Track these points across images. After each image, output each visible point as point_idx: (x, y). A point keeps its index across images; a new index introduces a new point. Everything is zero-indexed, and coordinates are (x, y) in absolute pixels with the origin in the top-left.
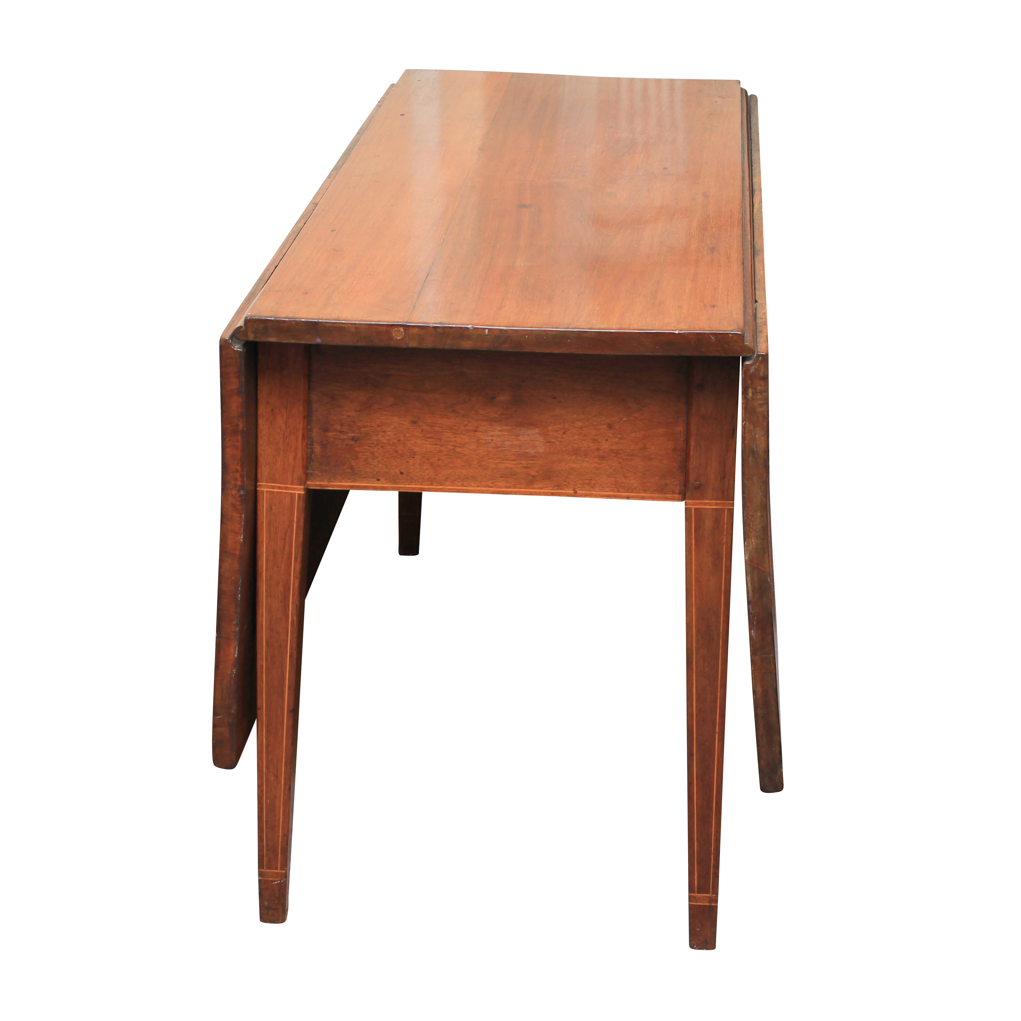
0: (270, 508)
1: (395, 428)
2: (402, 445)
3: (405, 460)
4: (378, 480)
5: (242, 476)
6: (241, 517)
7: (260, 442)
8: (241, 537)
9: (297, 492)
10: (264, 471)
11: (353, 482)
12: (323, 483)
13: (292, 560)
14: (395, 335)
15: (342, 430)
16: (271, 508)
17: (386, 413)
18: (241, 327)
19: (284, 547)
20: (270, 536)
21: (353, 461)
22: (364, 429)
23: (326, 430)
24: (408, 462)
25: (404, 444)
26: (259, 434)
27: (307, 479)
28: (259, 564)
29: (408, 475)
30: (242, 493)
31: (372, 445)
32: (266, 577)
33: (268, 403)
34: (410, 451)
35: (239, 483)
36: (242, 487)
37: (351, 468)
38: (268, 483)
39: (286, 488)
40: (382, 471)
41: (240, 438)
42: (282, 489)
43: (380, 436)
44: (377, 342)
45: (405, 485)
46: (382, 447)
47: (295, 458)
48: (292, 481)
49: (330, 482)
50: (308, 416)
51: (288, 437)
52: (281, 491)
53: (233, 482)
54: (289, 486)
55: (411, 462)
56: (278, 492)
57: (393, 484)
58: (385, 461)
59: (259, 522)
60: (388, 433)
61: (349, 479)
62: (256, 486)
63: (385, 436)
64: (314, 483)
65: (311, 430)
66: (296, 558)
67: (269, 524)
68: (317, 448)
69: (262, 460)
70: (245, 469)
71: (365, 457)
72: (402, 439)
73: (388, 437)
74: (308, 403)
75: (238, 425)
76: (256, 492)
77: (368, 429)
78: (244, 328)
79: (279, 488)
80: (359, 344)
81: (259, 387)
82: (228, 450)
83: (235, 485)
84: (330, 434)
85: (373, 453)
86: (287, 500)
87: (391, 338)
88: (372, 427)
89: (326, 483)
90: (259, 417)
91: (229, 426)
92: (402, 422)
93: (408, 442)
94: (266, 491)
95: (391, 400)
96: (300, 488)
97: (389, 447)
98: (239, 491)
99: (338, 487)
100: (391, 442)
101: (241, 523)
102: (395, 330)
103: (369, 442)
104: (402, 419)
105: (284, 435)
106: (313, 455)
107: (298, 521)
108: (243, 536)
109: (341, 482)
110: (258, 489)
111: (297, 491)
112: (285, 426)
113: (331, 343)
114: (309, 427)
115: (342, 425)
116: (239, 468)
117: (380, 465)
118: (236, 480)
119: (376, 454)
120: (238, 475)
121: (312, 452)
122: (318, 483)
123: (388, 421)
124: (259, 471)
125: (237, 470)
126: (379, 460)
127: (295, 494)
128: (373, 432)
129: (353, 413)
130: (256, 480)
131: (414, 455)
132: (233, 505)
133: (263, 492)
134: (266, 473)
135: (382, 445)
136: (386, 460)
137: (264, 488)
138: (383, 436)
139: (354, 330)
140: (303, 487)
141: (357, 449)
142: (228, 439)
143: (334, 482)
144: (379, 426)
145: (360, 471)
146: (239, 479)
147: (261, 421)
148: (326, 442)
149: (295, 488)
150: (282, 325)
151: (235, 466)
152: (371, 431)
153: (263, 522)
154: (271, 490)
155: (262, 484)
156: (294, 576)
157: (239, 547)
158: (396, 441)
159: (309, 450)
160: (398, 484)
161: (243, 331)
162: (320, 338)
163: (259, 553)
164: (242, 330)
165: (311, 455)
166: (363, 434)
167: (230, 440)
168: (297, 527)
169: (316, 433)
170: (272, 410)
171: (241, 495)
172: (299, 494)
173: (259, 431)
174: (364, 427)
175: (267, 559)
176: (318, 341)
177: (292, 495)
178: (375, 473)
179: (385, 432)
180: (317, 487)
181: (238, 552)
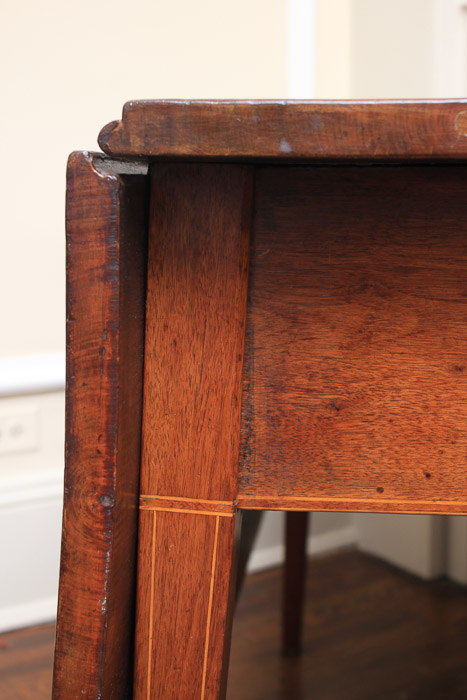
0: (165, 547)
1: (419, 381)
2: (432, 417)
3: (435, 448)
4: (380, 490)
5: (109, 465)
6: (105, 558)
7: (148, 410)
8: (102, 601)
9: (219, 514)
10: (154, 470)
11: (329, 494)
12: (269, 498)
13: (204, 652)
14: (459, 128)
15: (312, 388)
16: (167, 548)
17: (401, 350)
18: (115, 124)
19: (190, 628)
20: (163, 605)
21: (331, 452)
22: (354, 385)
23: (278, 388)
24: (442, 452)
25: (435, 414)
26: (146, 393)
27: (238, 491)
28: (140, 661)
29: (440, 480)
30: (107, 503)
31: (370, 418)
32: (152, 688)
33: (166, 327)
34: (447, 429)
35: (102, 481)
36: (107, 491)
37: (327, 465)
38: (162, 495)
39: (197, 506)
40: (388, 471)
41: (105, 379)
42: (189, 509)
43: (387, 399)
44: (418, 147)
45: (434, 500)
46: (391, 421)
47: (216, 443)
48: (210, 491)
49: (283, 495)
50: (246, 357)
51: (204, 399)
52: (186, 511)
53: (89, 479)
54: (202, 501)
55: (449, 452)
56: (180, 513)
57: (408, 499)
58: (396, 452)
59: (142, 575)
60: (404, 392)
61: (322, 489)
62: (138, 503)
63: (397, 399)
64: (251, 497)
65: (248, 389)
66: (212, 650)
67: (162, 580)
68: (261, 427)
69: (151, 449)
70: (115, 451)
71: (356, 442)
72: (434, 403)
73: (404, 399)
74: (248, 332)
75: (101, 350)
76: (138, 512)
77: (363, 384)
78: (121, 125)
79: (184, 505)
80: (377, 152)
81: (149, 294)
82: (80, 406)
83: (95, 487)
84: (287, 396)
85: (371, 435)
86: (198, 532)
87: (449, 136)
88: (373, 379)
89: (274, 498)
90: (147, 357)
91: (84, 351)
92: (435, 369)
93: (444, 410)
94: (157, 512)
95: (413, 322)
96: (225, 506)
97: (405, 422)
98: (100, 498)
99: (298, 506)
100: (410, 411)
101: (103, 571)
102: (460, 116)
103: (366, 411)
104: (433, 363)
105: (197, 395)
106: (251, 441)
107: (220, 574)
108: (107, 600)
109: (306, 496)
110: (141, 507)
111: (220, 511)
112: (198, 378)
113: (313, 153)
114: (245, 382)
115: (311, 377)
116: (102, 447)
117: (385, 460)
118: (95, 474)
119: (378, 437)
120: (101, 463)
121: (250, 434)
122: (258, 498)
123: (405, 367)
124: (145, 470)
125: (99, 452)
126: (383, 448)
127: (215, 516)
128: (373, 390)
129: (333, 353)
130: (139, 491)
131: (456, 437)
132: (88, 531)
133: (150, 514)
134: (158, 475)
135: (391, 416)
136: (397, 448)
137: (154, 505)
138: (393, 399)
139: (365, 120)
140: (231, 503)
141: (342, 426)
142: (80, 382)
143: (292, 495)
144: (386, 378)
145: (344, 473)
146: (102, 471)
147: (150, 367)
148: (277, 413)
149: (215, 506)
150: (205, 113)
151: (93, 443)
152: (370, 390)
153: (150, 576)
154: (168, 510)
155: (149, 496)
156: (207, 687)
157: (97, 624)
158: (419, 410)
159: (245, 431)
160: (419, 499)
161: (120, 132)
162: (287, 141)
163: (139, 638)
164: (116, 130)
165: (247, 439)
166: (353, 396)
167: (84, 385)
168: (217, 585)
169: (259, 398)
170: (175, 342)
171: (106, 509)
172: (222, 518)
173: (146, 386)
174: (356, 380)
175: (154, 652)
176: (285, 148)
177: (209, 521)
178: (374, 476)
179: (398, 390)
180: (256, 506)
181: (95, 636)
